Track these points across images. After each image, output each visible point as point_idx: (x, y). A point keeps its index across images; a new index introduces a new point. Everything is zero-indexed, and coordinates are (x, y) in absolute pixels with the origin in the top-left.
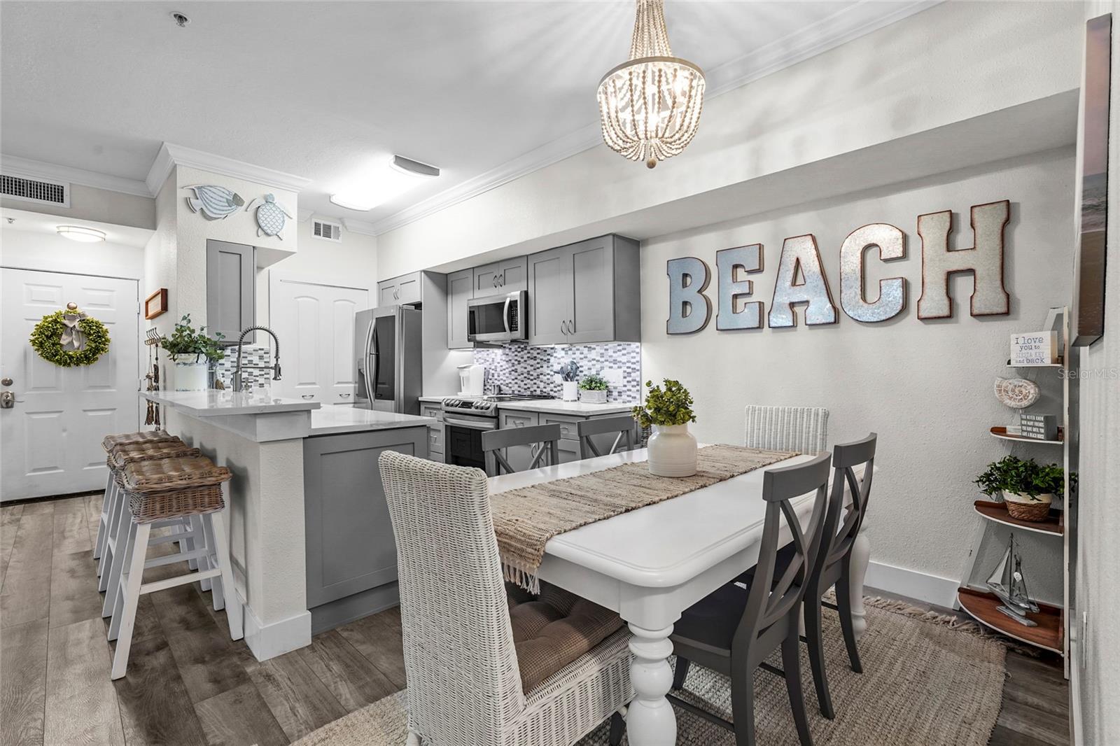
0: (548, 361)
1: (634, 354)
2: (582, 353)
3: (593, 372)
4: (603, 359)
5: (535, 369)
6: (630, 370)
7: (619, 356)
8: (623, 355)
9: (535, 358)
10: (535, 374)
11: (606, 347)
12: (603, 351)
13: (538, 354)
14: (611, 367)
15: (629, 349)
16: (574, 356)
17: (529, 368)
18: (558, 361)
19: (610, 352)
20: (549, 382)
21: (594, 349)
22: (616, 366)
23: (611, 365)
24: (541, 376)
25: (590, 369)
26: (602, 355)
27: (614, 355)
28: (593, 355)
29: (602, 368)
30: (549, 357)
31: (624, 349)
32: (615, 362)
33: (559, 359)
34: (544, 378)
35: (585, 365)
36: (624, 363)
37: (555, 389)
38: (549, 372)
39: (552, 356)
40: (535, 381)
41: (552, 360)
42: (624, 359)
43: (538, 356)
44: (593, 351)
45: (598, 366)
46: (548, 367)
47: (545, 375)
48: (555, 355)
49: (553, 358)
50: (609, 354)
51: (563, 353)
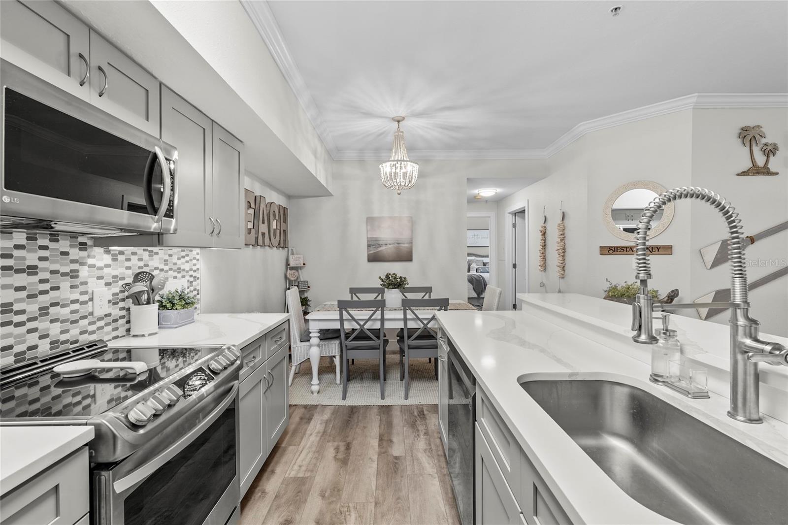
0: (74, 274)
1: (195, 261)
2: (140, 260)
4: (166, 268)
5: (29, 297)
6: (191, 279)
7: (183, 264)
8: (187, 262)
10: (33, 308)
11: (170, 252)
12: (167, 257)
13: (41, 259)
14: (175, 277)
16: (128, 264)
18: (99, 273)
19: (174, 259)
20: (76, 317)
21: (157, 253)
22: (179, 275)
23: (176, 274)
24: (52, 310)
26: (166, 263)
27: (179, 262)
28: (155, 262)
29: (166, 279)
30: (75, 266)
31: (187, 255)
32: (179, 270)
33: (101, 268)
34: (64, 312)
36: (187, 272)
37: (91, 328)
38: (75, 296)
39: (82, 264)
40: (30, 325)
41: (84, 272)
42: (187, 267)
43: (41, 265)
44: (155, 256)
46: (72, 287)
47: (63, 306)
48: (90, 261)
49: (86, 268)
50: (174, 262)
51: (107, 259)
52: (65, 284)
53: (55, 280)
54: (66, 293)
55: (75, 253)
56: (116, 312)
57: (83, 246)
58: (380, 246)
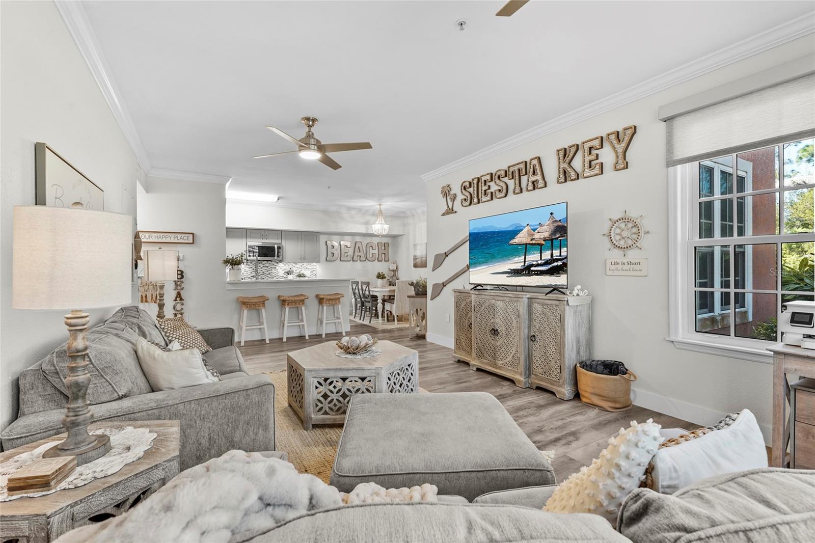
0: (275, 268)
1: (314, 266)
3: (298, 271)
6: (313, 271)
7: (309, 267)
9: (268, 267)
10: (268, 273)
11: (303, 264)
15: (312, 264)
17: (263, 271)
19: (305, 265)
25: (296, 271)
26: (301, 266)
28: (297, 266)
29: (301, 270)
31: (310, 265)
32: (307, 268)
34: (273, 274)
35: (294, 269)
36: (310, 269)
38: (275, 272)
41: (277, 267)
45: (300, 270)
51: (283, 265)
52: (273, 270)
53: (271, 269)
54: (273, 271)
55: (275, 264)
56: (285, 276)
57: (277, 263)
58: (417, 259)
